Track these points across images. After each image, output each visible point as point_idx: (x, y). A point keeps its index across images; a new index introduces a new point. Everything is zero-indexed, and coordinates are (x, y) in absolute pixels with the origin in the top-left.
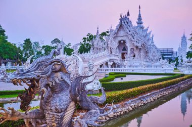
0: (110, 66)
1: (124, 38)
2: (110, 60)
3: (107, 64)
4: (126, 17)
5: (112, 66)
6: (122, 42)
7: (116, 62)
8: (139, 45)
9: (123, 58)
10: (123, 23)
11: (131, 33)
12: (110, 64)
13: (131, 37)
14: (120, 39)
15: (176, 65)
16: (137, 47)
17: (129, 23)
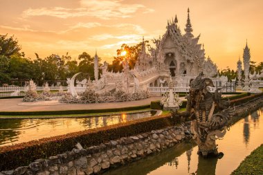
1: (172, 51)
3: (156, 82)
4: (174, 25)
6: (170, 55)
8: (191, 59)
9: (173, 75)
10: (171, 32)
11: (181, 44)
13: (180, 48)
16: (188, 61)
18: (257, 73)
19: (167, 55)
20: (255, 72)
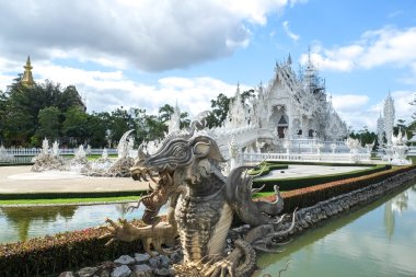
0: (259, 150)
1: (282, 102)
2: (260, 140)
3: (254, 145)
4: (285, 67)
5: (263, 150)
6: (279, 108)
7: (269, 142)
8: (309, 114)
9: (281, 135)
10: (280, 76)
11: (295, 92)
12: (260, 145)
13: (294, 100)
14: (277, 103)
15: (375, 149)
16: (305, 117)
17: (291, 76)
18: (403, 135)
19: (275, 108)
20: (400, 134)
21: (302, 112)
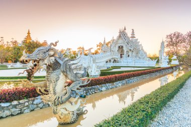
1: (122, 45)
2: (112, 59)
3: (110, 61)
4: (123, 31)
5: (113, 62)
7: (116, 59)
8: (132, 49)
9: (121, 57)
10: (121, 35)
11: (127, 41)
13: (126, 44)
14: (119, 45)
16: (130, 50)
17: (126, 35)
19: (119, 47)
21: (129, 48)
